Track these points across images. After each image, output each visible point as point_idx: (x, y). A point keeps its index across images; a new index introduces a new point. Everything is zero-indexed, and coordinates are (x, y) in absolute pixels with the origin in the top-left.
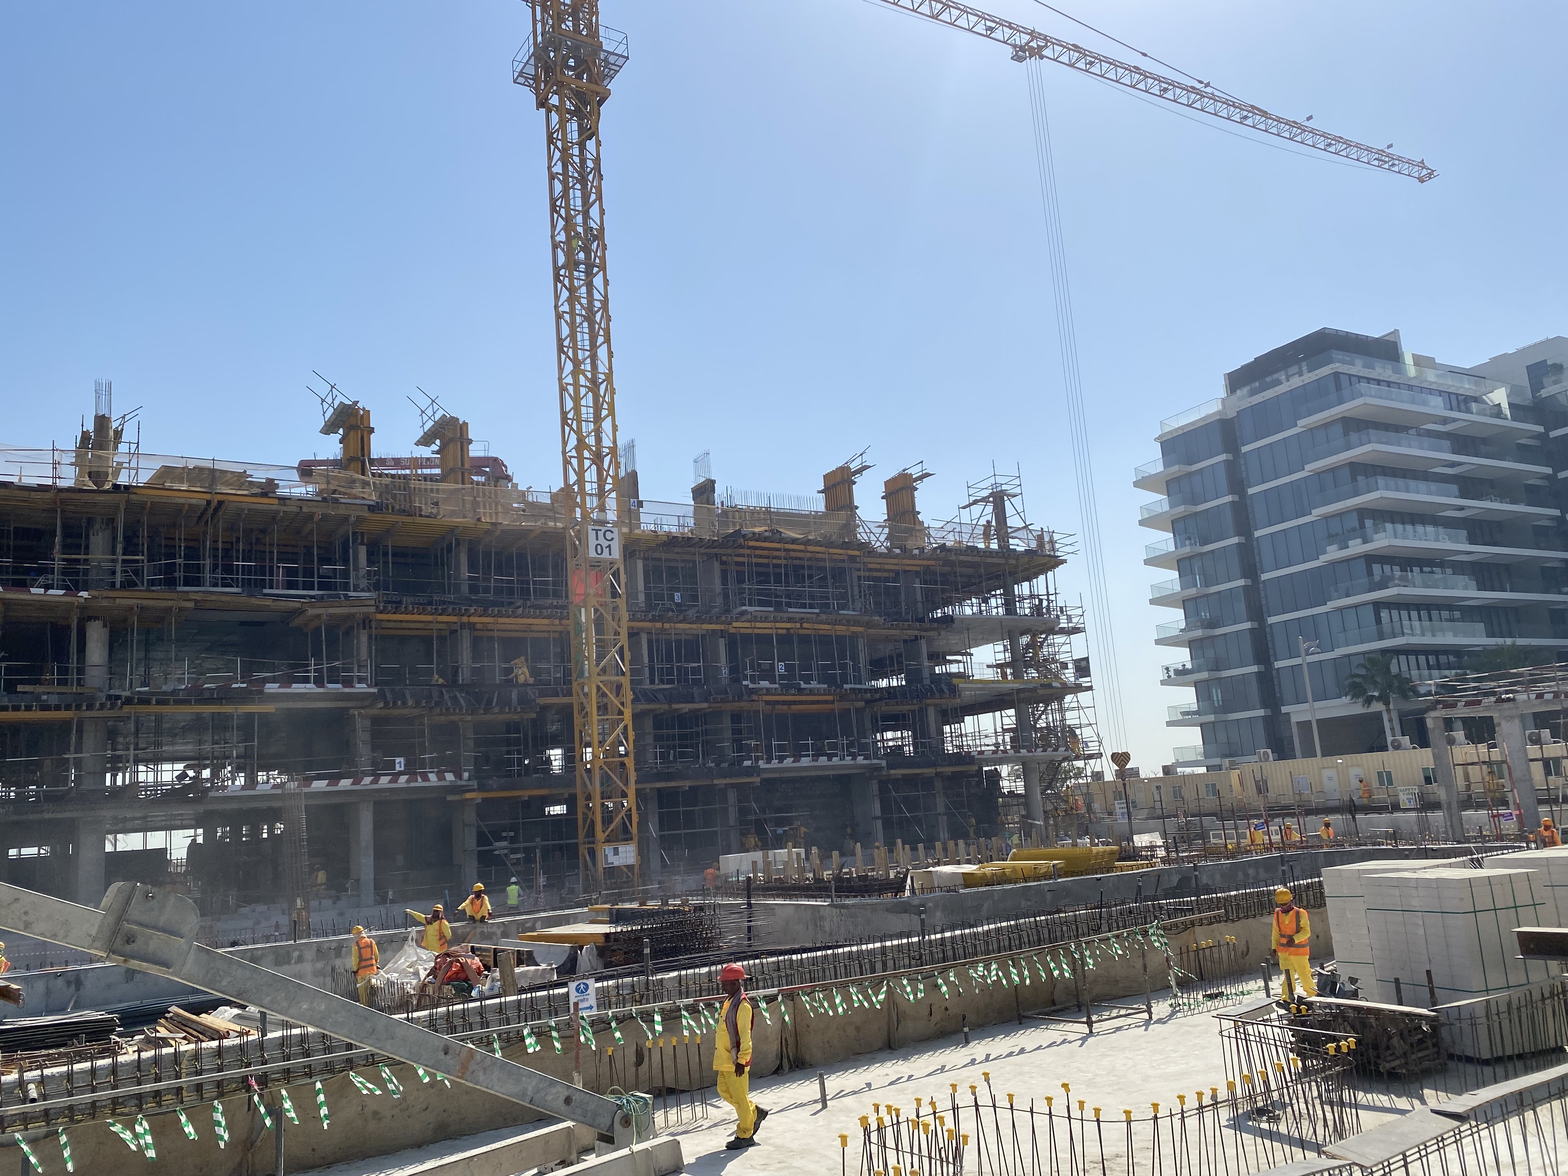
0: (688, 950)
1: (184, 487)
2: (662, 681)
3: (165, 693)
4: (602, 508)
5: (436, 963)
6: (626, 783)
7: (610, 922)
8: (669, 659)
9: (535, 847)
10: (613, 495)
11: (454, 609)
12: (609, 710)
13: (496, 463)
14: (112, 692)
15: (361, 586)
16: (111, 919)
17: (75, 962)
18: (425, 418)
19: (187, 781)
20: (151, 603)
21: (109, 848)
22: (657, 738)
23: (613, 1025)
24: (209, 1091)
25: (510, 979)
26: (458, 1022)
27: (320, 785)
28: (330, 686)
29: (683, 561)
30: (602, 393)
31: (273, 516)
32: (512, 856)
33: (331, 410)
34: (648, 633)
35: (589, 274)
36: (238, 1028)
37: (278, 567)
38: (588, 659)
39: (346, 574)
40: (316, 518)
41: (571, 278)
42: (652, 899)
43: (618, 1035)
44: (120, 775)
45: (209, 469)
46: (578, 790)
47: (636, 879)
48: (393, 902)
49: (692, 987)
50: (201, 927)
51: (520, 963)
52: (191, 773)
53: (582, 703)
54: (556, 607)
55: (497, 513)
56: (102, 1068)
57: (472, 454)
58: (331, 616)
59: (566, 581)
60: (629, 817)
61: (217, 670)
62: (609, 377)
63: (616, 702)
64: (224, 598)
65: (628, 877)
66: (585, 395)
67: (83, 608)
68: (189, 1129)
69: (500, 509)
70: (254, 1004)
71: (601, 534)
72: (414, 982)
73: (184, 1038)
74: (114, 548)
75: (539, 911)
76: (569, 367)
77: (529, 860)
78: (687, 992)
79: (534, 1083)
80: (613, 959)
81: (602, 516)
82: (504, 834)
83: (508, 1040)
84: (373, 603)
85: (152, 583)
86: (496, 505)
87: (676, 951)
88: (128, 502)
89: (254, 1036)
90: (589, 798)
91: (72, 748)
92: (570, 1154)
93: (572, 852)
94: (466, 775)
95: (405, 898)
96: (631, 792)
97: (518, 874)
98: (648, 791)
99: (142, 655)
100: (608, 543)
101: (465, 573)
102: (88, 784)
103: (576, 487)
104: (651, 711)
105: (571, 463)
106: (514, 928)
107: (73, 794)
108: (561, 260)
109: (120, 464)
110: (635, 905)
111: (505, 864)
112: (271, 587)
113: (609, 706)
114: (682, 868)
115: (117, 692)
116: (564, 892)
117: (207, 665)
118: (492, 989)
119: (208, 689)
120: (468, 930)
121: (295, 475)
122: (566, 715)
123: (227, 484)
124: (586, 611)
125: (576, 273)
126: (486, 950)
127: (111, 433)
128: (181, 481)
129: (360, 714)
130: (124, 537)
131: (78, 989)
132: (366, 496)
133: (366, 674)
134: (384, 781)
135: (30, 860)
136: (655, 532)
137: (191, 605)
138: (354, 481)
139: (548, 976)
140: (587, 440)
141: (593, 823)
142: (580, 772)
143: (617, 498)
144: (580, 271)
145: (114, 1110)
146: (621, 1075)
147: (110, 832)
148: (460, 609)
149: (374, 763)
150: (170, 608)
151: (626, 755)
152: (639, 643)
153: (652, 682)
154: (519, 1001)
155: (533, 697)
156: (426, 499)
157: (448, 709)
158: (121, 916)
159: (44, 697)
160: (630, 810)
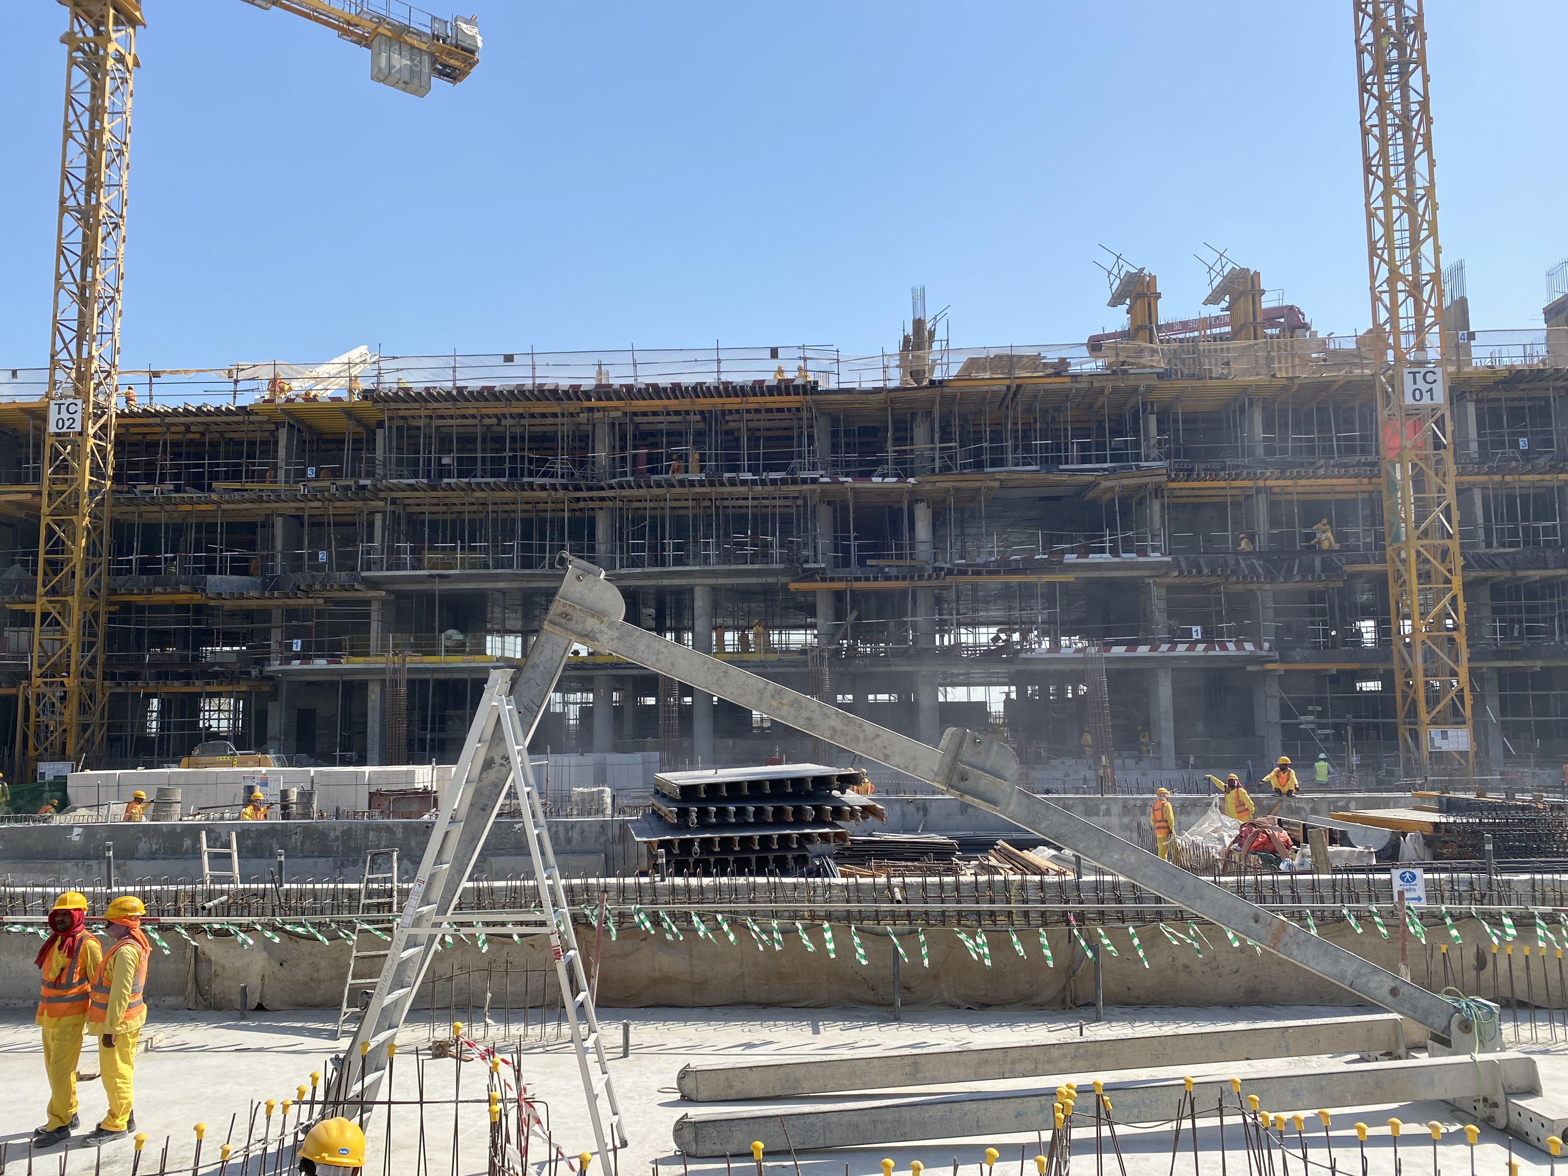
0: (1540, 852)
1: (987, 376)
2: (1502, 544)
3: (978, 565)
4: (1421, 346)
5: (1241, 832)
6: (1457, 661)
7: (1440, 811)
8: (1512, 518)
9: (1346, 724)
10: (1436, 329)
11: (1248, 473)
12: (1433, 578)
13: (1291, 310)
14: (937, 565)
15: (1153, 456)
16: (948, 759)
17: (922, 792)
18: (1213, 274)
19: (1000, 643)
20: (964, 484)
21: (941, 699)
22: (1495, 611)
23: (1448, 921)
24: (1035, 920)
25: (1321, 858)
26: (1267, 892)
27: (1118, 651)
28: (1125, 555)
29: (1530, 399)
30: (1421, 212)
31: (1066, 395)
32: (1319, 732)
33: (1118, 281)
34: (1483, 488)
35: (1404, 75)
36: (1056, 868)
37: (1073, 443)
38: (1405, 521)
39: (1137, 445)
40: (1106, 392)
41: (1381, 84)
42: (1492, 790)
43: (1454, 932)
44: (946, 636)
45: (1008, 356)
46: (1396, 666)
47: (1471, 767)
48: (1193, 767)
49: (1550, 895)
50: (1021, 774)
51: (1333, 841)
52: (1003, 636)
53: (1398, 570)
54: (1364, 464)
55: (1294, 366)
56: (948, 884)
57: (1264, 306)
58: (1123, 487)
59: (1377, 434)
60: (1461, 699)
61: (1021, 543)
62: (1430, 191)
63: (1441, 568)
64: (1025, 476)
65: (1460, 764)
66: (1399, 217)
67: (911, 492)
68: (1018, 947)
69: (1297, 361)
70: (1070, 847)
71: (1419, 377)
72: (1220, 847)
73: (1011, 869)
74: (932, 437)
75: (1353, 791)
76: (1379, 188)
77: (1339, 737)
78: (1544, 899)
79: (1355, 967)
80: (1444, 851)
81: (1421, 356)
82: (1310, 708)
83: (1323, 918)
84: (1164, 471)
85: (964, 466)
86: (1293, 357)
87: (1527, 852)
88: (942, 396)
89: (1071, 877)
90: (1409, 675)
91: (909, 613)
92: (1398, 1047)
93: (1391, 733)
94: (1266, 645)
95: (1206, 765)
96: (1463, 671)
97: (1327, 750)
98: (1485, 670)
99: (958, 532)
100: (1429, 386)
101: (1259, 433)
102: (923, 644)
103: (1387, 327)
104: (1486, 579)
105: (1381, 300)
106: (1324, 806)
107: (912, 652)
108: (1368, 63)
109: (934, 361)
110: (1471, 796)
111: (1313, 739)
112: (1067, 463)
113: (1433, 574)
114: (1532, 760)
115: (942, 565)
116: (1382, 773)
117: (1012, 539)
118: (1302, 864)
119: (1015, 560)
120: (1274, 802)
121: (1085, 352)
122: (1380, 583)
123: (1024, 368)
124: (1402, 466)
125: (1387, 77)
126: (1294, 824)
127: (926, 334)
128: (985, 370)
129: (1155, 582)
130: (941, 428)
131: (925, 815)
132: (1154, 364)
133: (1160, 543)
134: (1181, 648)
135: (883, 705)
136: (1492, 367)
137: (997, 484)
138: (1142, 351)
139: (1366, 859)
140: (1401, 270)
141: (1414, 702)
142: (1397, 646)
143: (1440, 333)
144: (1392, 74)
145: (959, 921)
146: (1458, 976)
147: (942, 685)
148: (1255, 473)
149: (1171, 631)
150: (980, 489)
151: (1456, 628)
152: (1471, 500)
153: (1489, 545)
154: (1334, 881)
155: (1339, 564)
156: (1216, 360)
157: (1244, 577)
158: (956, 757)
159: (887, 570)
160: (1462, 690)
